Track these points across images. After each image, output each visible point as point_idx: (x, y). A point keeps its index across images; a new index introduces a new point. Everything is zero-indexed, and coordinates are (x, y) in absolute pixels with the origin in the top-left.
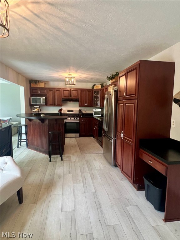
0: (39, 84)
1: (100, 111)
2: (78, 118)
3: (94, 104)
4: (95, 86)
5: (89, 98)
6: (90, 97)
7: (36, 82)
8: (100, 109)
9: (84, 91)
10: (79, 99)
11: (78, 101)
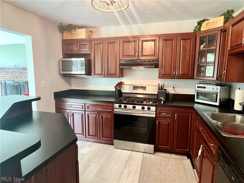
0: (76, 32)
1: (215, 90)
2: (153, 108)
3: (199, 71)
4: (204, 24)
5: (184, 55)
6: (188, 54)
7: (71, 28)
8: (217, 85)
9: (172, 40)
10: (158, 60)
11: (157, 66)
